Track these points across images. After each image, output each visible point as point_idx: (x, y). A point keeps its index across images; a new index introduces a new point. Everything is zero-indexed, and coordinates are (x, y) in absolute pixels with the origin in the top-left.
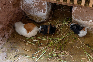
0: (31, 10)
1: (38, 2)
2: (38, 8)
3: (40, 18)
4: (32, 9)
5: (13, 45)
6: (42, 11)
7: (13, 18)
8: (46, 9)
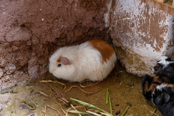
0: (128, 34)
1: (150, 13)
2: (146, 33)
3: (143, 63)
4: (131, 31)
5: (33, 99)
6: (153, 42)
7: (72, 35)
8: (164, 41)
